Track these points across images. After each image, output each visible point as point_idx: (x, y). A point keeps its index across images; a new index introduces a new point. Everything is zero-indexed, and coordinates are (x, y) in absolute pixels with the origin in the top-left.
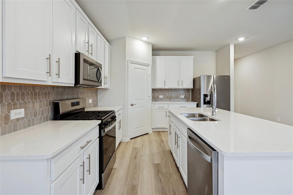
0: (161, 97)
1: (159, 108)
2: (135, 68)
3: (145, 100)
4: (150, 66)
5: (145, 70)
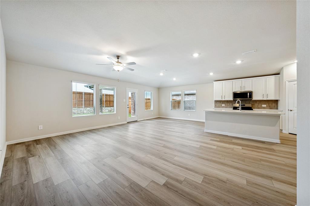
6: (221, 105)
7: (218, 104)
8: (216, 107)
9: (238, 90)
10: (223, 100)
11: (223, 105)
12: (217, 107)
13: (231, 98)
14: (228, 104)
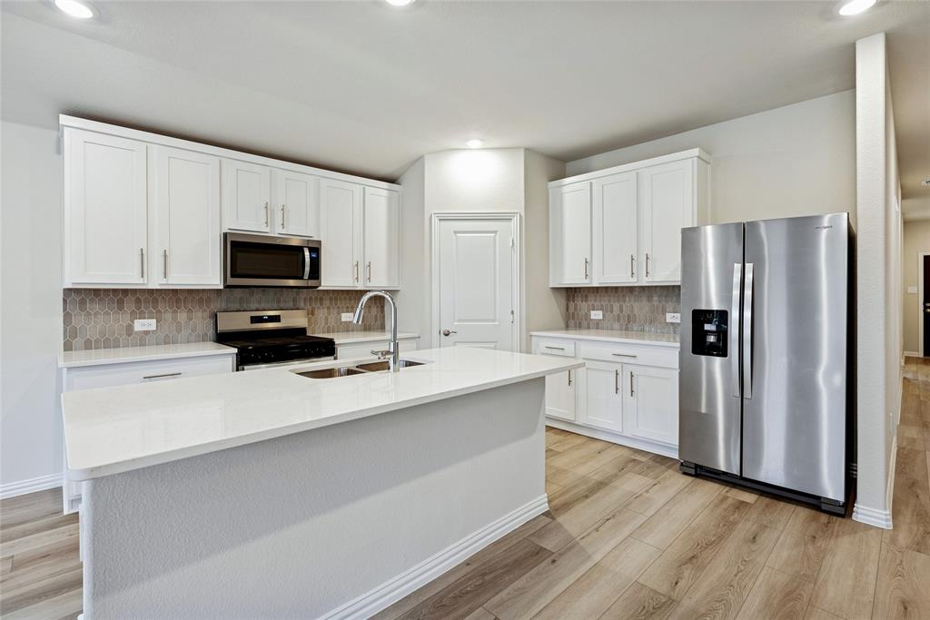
0: (596, 315)
1: (549, 351)
2: (455, 232)
3: (497, 323)
4: (516, 220)
5: (496, 232)
6: (130, 328)
7: (99, 320)
8: (78, 341)
9: (254, 224)
10: (155, 282)
11: (144, 325)
12: (88, 345)
13: (210, 275)
14: (182, 316)
